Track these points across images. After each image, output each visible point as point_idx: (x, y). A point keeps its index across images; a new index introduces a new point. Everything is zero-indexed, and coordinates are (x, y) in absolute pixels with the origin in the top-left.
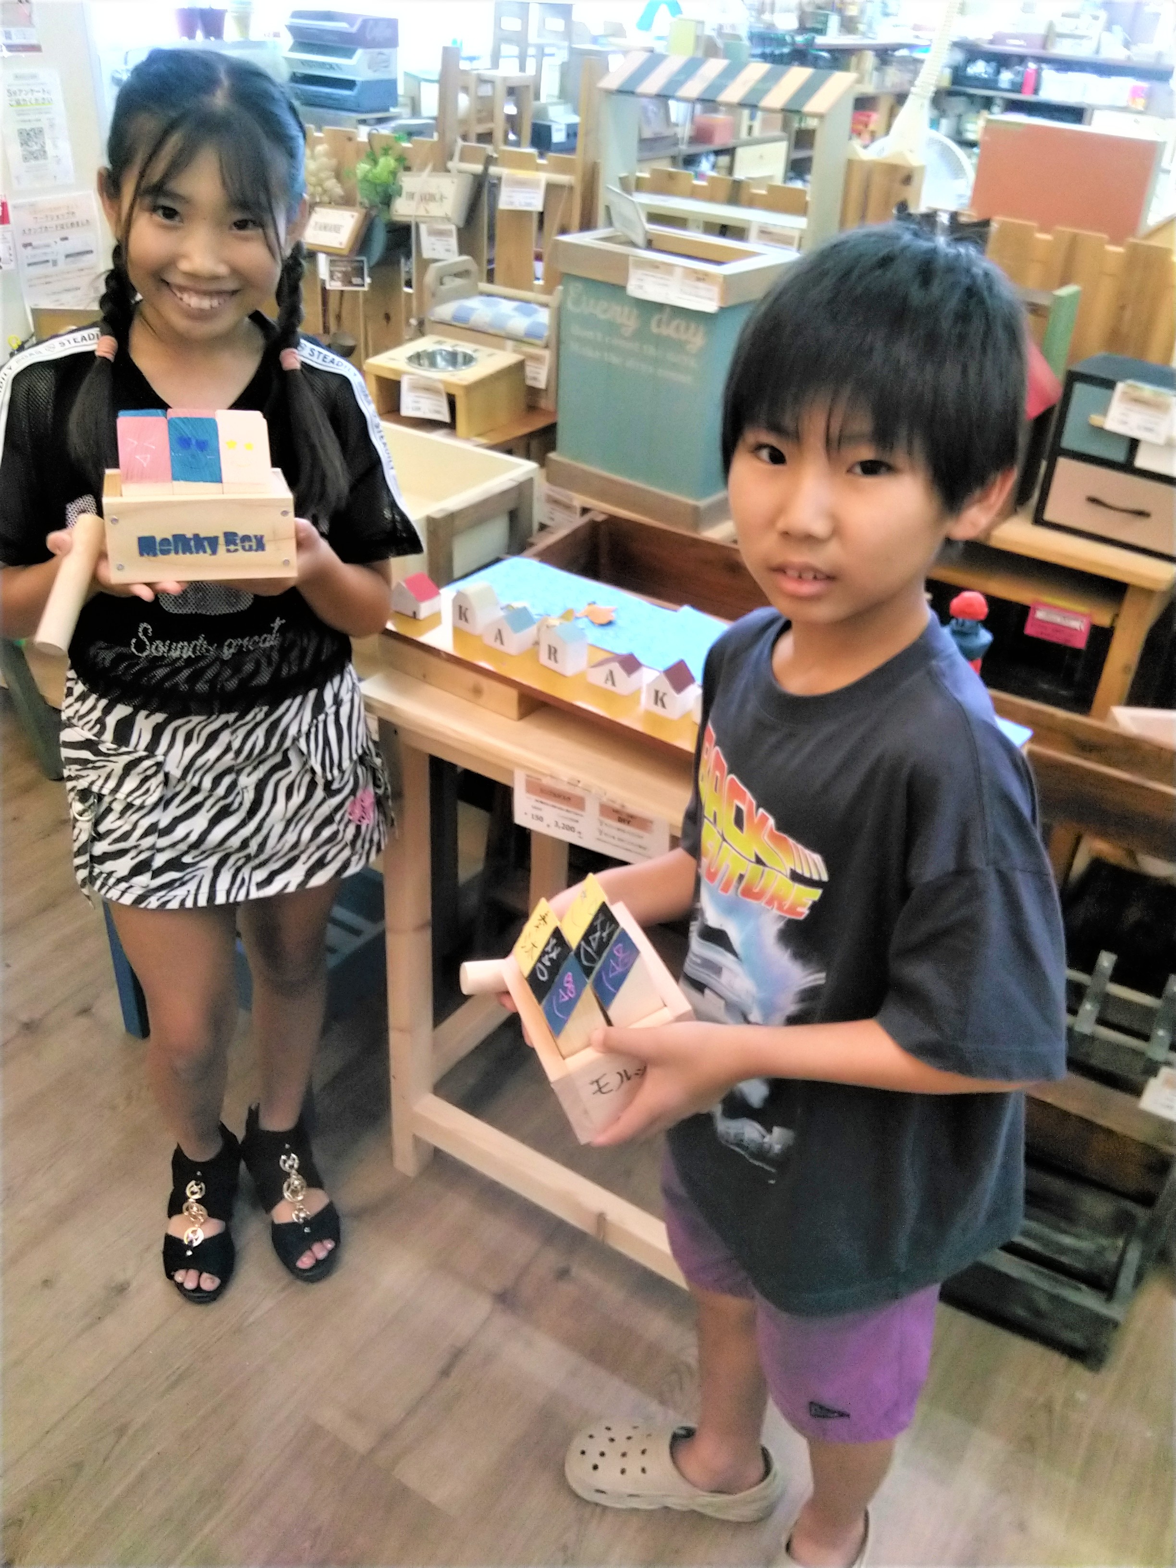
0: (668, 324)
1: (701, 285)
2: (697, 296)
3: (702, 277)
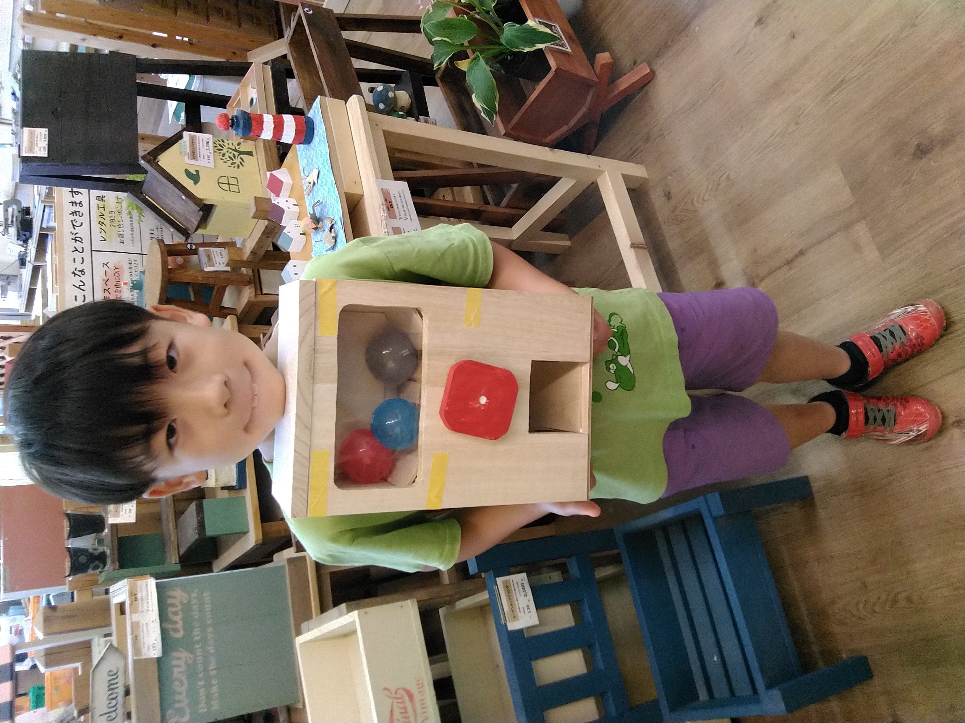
0: (174, 623)
1: (139, 596)
2: (148, 597)
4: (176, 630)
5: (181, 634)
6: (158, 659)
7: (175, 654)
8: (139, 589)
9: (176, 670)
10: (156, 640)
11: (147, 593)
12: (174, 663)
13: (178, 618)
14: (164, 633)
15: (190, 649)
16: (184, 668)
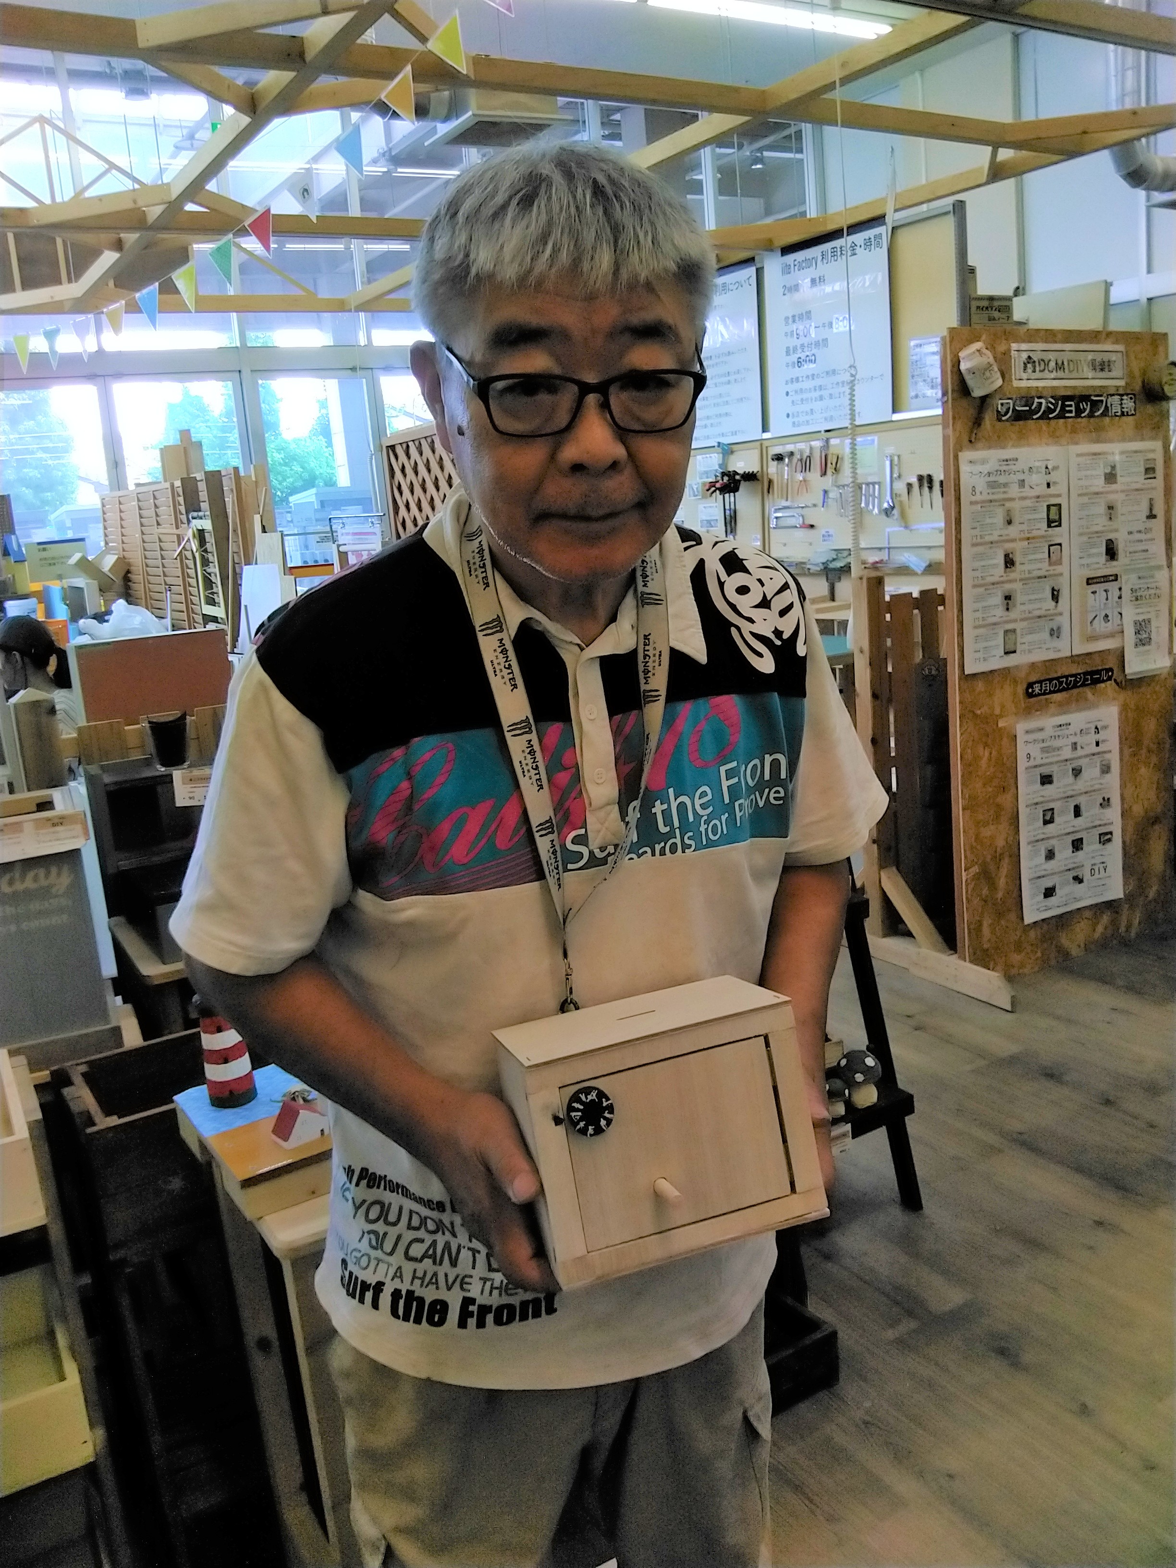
0: (23, 878)
1: (59, 828)
2: (58, 840)
3: (61, 821)
4: (11, 883)
5: (6, 888)
8: (68, 828)
11: (64, 840)
13: (29, 883)
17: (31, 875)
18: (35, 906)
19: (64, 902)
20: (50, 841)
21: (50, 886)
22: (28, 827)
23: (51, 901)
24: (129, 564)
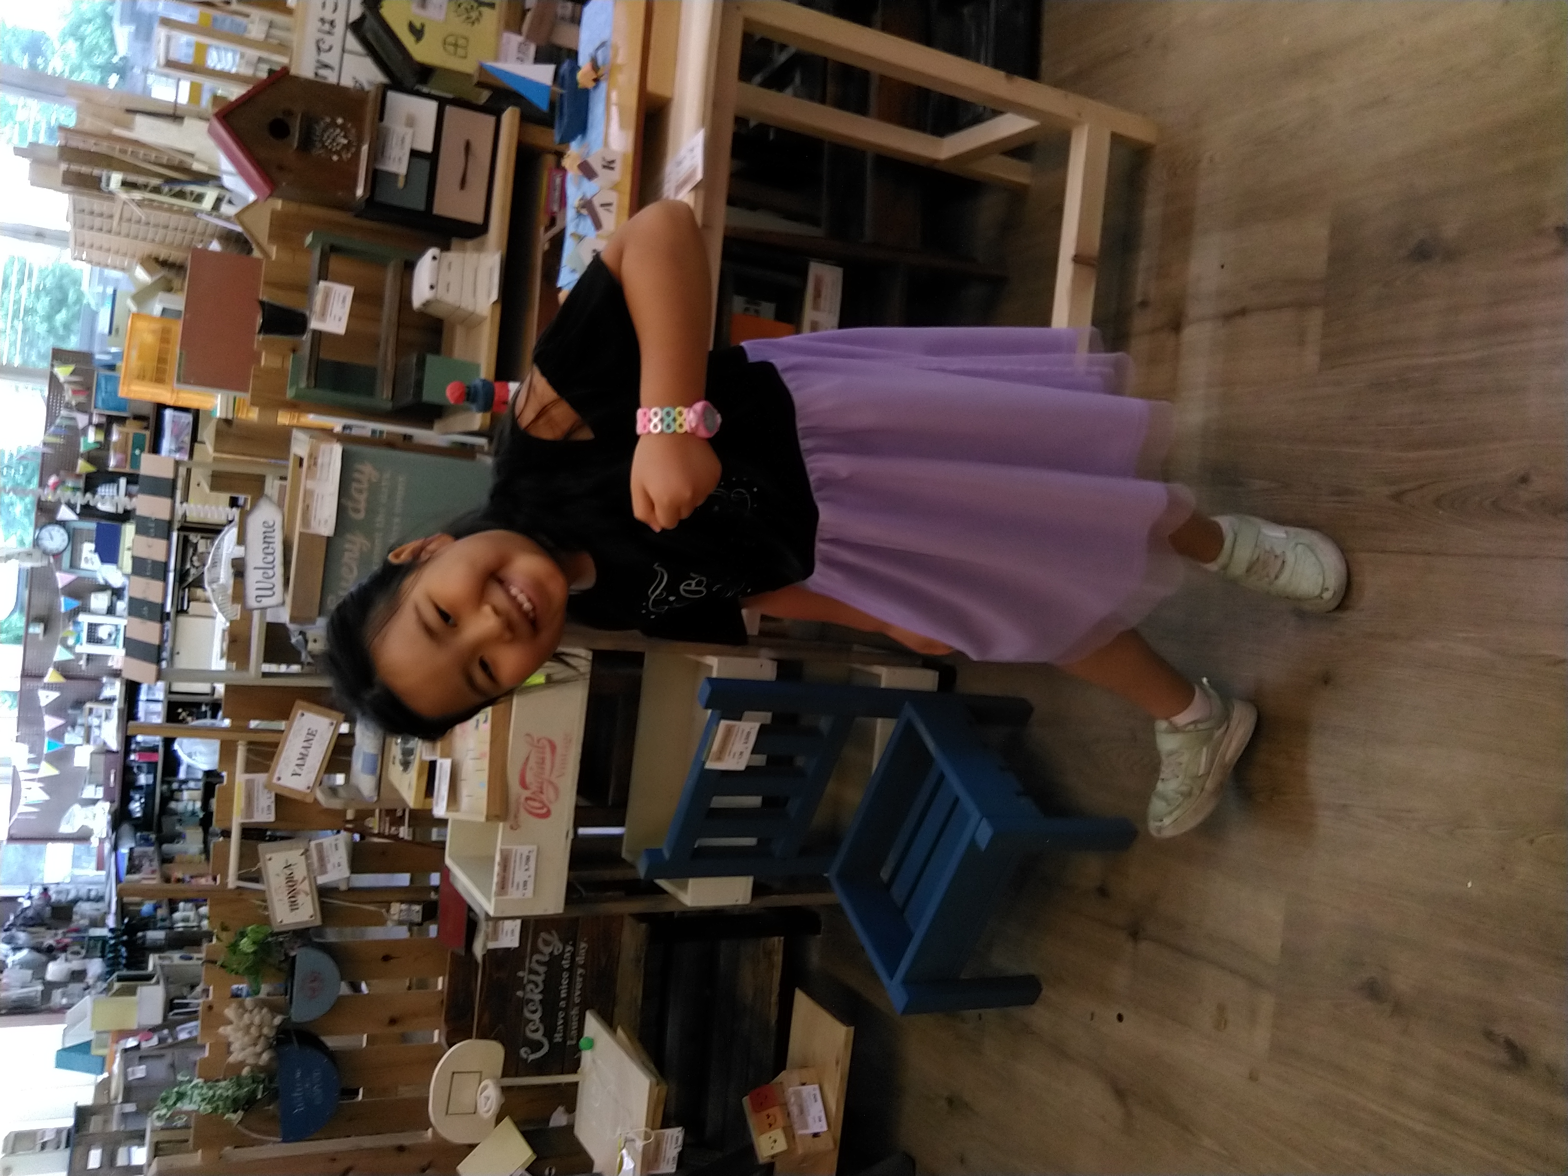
0: (355, 501)
1: (320, 461)
2: (329, 464)
4: (357, 511)
5: (361, 516)
6: (328, 538)
7: (349, 536)
8: (321, 454)
9: (347, 555)
10: (330, 516)
11: (330, 458)
12: (347, 546)
13: (362, 498)
14: (341, 510)
15: (369, 536)
16: (357, 555)
17: (355, 495)
18: (383, 498)
19: (387, 475)
20: (329, 472)
21: (369, 481)
22: (310, 484)
23: (383, 484)
24: (149, 257)
